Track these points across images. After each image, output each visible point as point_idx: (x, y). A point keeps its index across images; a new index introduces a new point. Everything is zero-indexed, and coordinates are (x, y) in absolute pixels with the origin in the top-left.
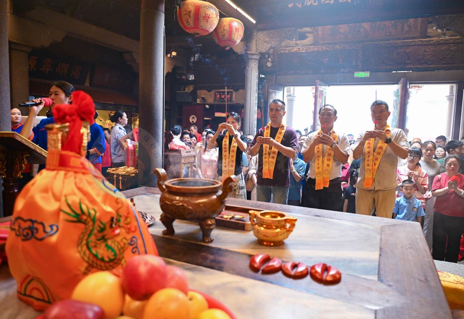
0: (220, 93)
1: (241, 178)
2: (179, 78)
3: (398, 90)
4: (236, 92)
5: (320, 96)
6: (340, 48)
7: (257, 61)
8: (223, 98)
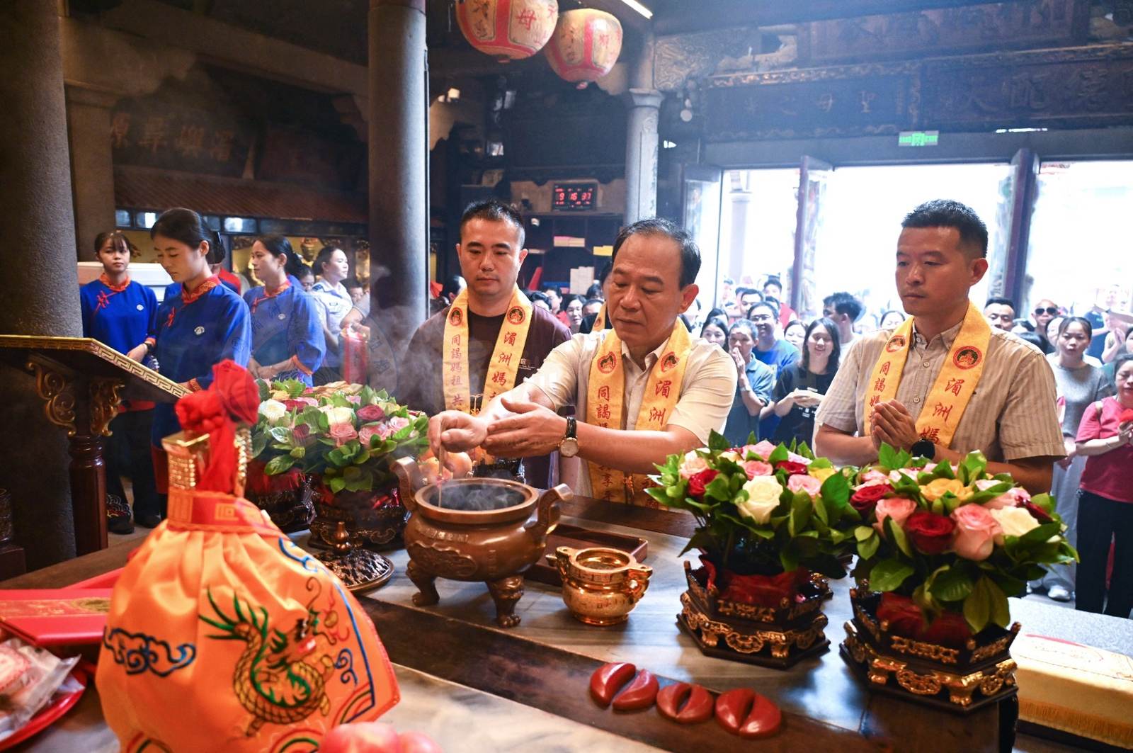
0: (565, 187)
2: (467, 151)
3: (1009, 179)
4: (604, 186)
5: (810, 196)
6: (863, 73)
7: (656, 112)
8: (573, 202)
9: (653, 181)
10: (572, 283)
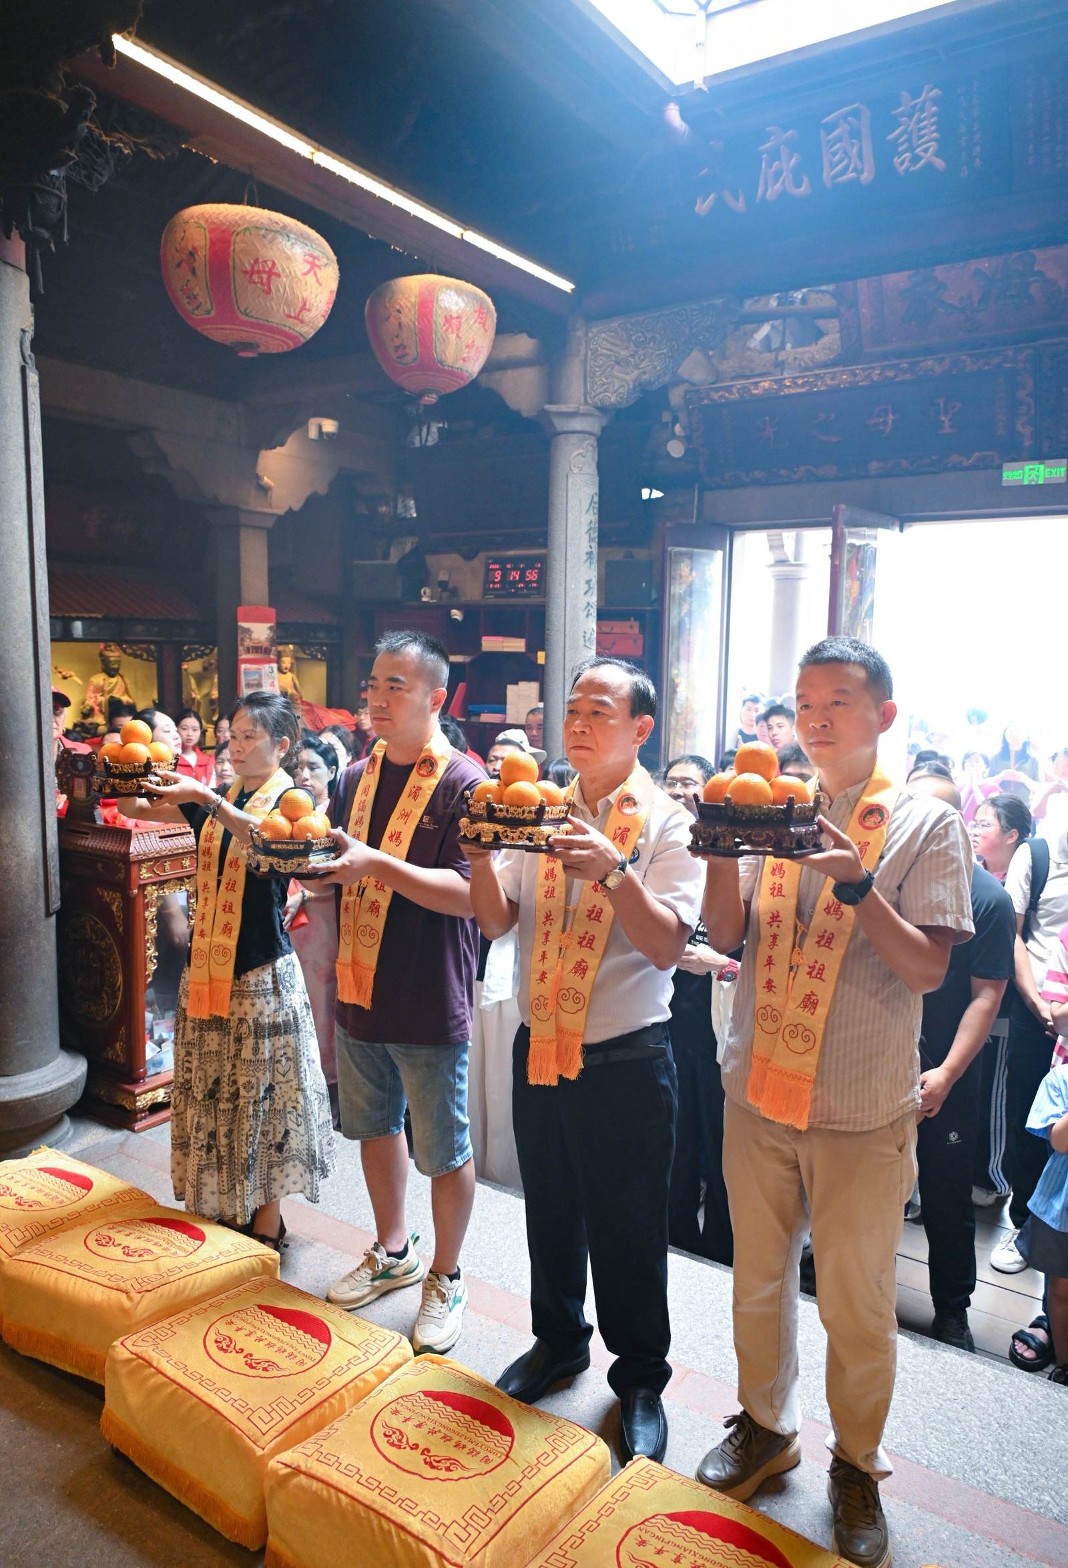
0: (502, 561)
1: (270, 986)
2: (366, 511)
8: (513, 584)
9: (589, 550)
10: (508, 707)
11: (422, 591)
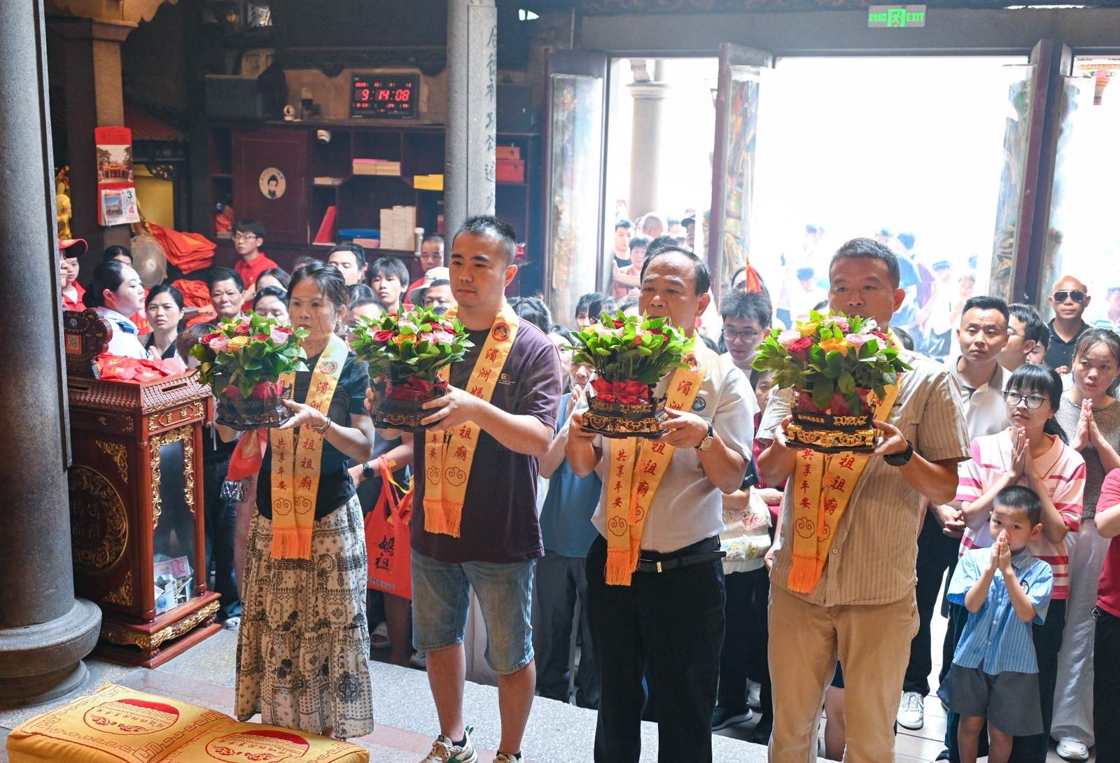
1: (346, 524)
3: (1024, 84)
5: (735, 105)
8: (383, 103)
9: (489, 83)
10: (382, 232)
11: (285, 109)
